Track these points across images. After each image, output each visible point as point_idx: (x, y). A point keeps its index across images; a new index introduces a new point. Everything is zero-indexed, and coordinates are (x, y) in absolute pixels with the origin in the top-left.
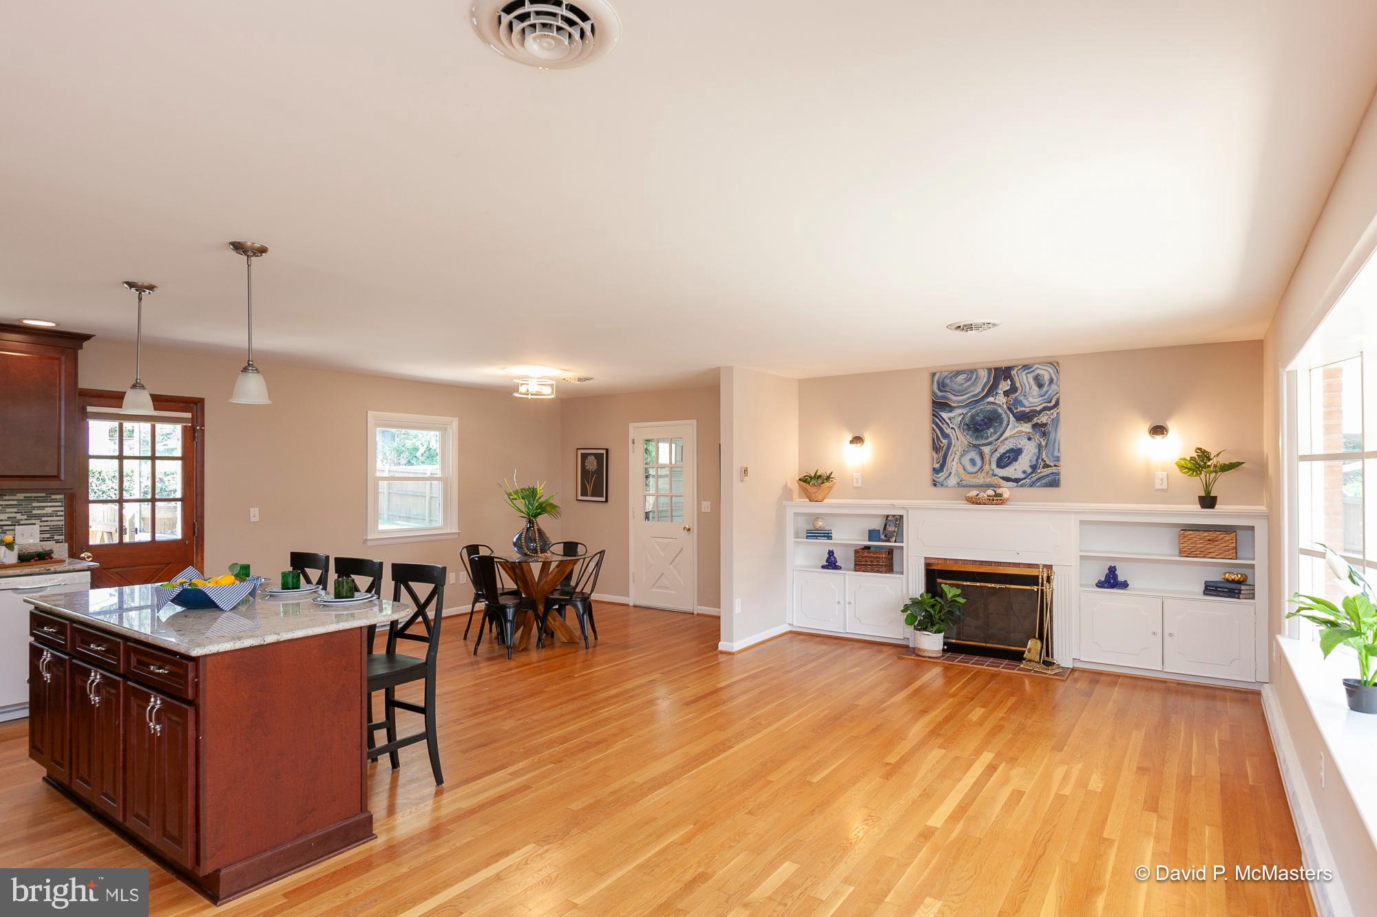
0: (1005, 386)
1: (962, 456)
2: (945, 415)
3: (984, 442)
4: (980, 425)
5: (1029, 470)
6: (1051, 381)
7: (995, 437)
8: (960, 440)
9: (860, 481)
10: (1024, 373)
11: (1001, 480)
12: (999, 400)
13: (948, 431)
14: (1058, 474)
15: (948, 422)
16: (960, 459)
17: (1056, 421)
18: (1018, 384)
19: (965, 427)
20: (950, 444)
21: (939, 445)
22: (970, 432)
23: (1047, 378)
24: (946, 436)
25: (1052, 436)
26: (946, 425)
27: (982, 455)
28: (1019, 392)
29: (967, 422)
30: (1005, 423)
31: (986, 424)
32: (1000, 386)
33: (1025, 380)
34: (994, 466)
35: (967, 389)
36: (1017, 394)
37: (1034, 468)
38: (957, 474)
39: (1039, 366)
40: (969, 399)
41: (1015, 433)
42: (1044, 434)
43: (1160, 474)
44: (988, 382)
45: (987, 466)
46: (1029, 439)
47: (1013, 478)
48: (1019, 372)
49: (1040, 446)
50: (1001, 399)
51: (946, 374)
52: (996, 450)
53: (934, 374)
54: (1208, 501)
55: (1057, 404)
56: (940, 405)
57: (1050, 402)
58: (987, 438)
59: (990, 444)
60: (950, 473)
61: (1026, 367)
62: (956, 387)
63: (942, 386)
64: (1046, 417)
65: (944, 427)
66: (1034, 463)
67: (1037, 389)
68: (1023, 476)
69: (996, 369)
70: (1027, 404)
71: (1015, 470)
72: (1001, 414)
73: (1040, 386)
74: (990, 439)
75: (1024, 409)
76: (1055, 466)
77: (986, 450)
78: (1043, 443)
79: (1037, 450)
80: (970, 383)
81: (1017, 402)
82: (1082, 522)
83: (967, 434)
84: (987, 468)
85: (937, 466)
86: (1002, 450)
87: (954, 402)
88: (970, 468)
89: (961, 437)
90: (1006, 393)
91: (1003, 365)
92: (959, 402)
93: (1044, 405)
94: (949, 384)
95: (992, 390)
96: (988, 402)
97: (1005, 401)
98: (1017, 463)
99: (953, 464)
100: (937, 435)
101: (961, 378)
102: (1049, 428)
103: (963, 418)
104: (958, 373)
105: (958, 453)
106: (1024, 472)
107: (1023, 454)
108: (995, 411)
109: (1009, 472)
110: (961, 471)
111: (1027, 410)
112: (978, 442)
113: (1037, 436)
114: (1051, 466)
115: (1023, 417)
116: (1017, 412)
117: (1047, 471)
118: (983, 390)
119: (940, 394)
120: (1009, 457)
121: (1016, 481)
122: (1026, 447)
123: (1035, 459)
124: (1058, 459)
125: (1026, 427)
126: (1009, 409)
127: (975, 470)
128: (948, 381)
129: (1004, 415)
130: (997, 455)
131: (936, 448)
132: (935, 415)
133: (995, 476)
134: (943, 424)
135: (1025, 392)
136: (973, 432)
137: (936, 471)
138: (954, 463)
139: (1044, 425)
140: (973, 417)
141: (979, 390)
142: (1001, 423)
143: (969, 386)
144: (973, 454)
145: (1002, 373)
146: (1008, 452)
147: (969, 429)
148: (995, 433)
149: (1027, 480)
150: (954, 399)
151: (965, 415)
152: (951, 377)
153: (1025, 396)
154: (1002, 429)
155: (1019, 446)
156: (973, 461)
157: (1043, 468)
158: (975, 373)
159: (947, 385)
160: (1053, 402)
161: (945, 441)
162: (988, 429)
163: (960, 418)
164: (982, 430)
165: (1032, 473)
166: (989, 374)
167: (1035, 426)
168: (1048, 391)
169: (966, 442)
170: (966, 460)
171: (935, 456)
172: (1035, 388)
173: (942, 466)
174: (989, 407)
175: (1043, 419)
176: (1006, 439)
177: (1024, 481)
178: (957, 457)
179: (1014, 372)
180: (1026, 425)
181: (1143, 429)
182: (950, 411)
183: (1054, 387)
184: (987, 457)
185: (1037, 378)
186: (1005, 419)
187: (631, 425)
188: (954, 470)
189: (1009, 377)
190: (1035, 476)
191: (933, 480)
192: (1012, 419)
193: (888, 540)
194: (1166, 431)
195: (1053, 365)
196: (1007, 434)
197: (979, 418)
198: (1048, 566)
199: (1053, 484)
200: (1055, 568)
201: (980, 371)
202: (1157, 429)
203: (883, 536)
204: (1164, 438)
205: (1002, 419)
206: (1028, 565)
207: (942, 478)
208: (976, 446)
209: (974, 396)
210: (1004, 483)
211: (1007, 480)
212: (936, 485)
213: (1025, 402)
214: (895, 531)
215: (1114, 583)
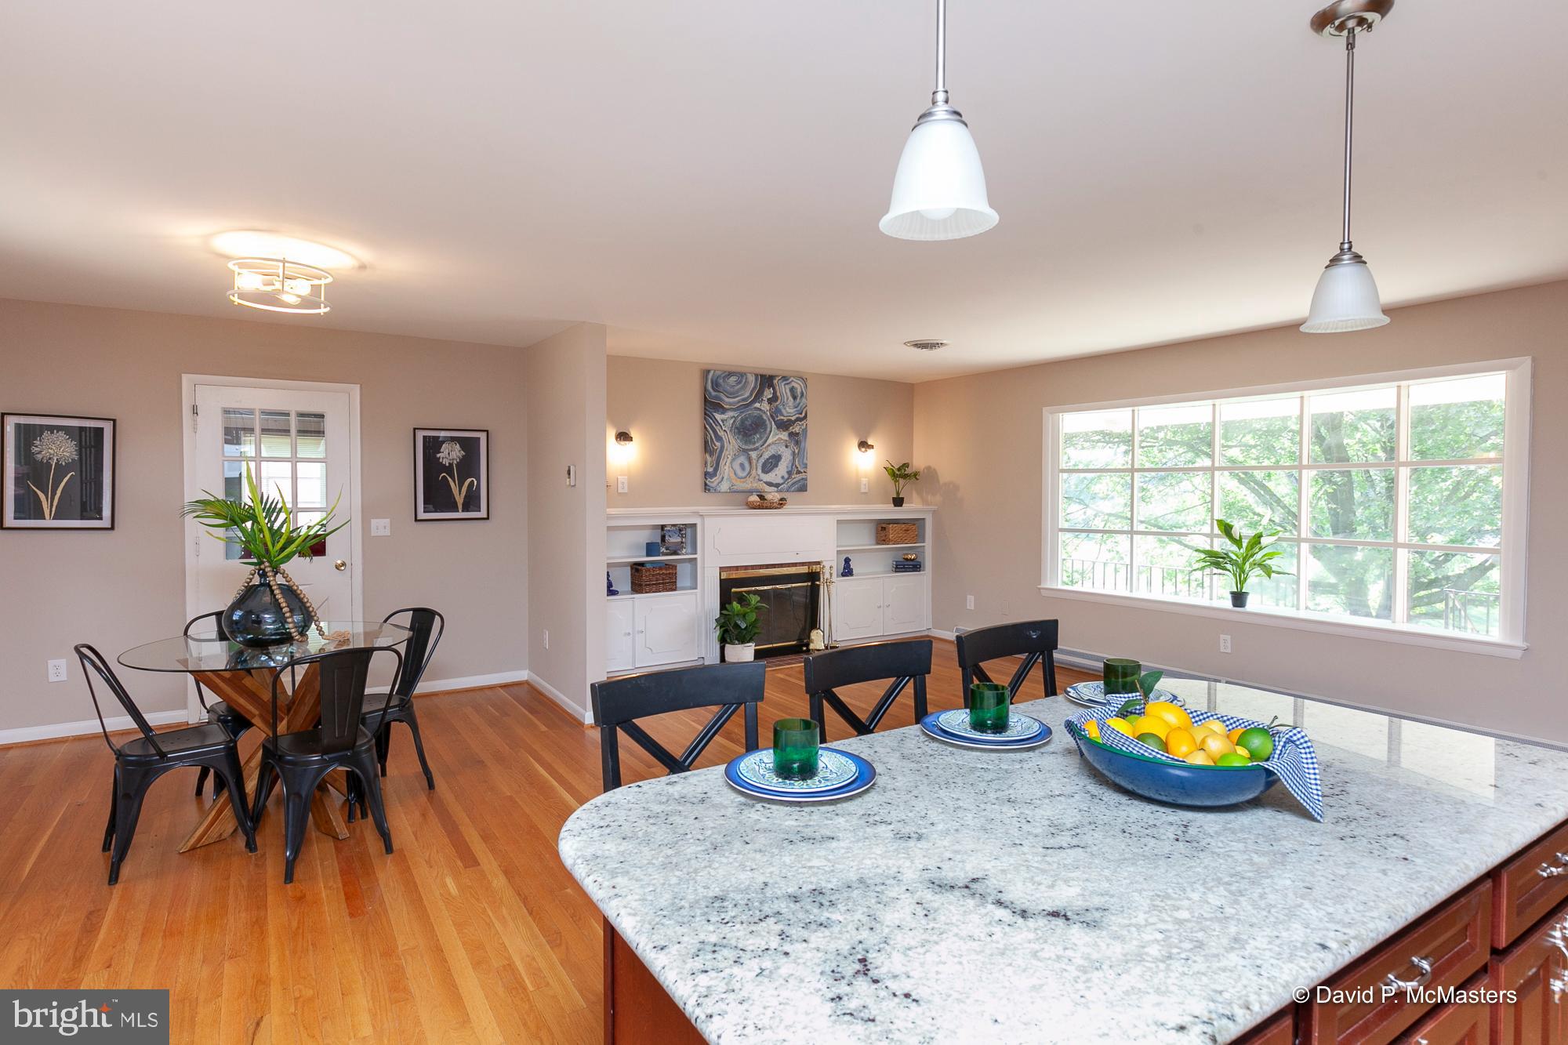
0: (768, 394)
1: (733, 460)
2: (718, 417)
3: (752, 447)
4: (749, 430)
5: (786, 476)
6: (802, 394)
7: (761, 442)
8: (731, 443)
9: (626, 487)
10: (783, 384)
11: (764, 485)
13: (721, 433)
14: (806, 479)
15: (722, 424)
16: (731, 463)
17: (805, 431)
18: (778, 394)
19: (736, 431)
20: (722, 447)
21: (713, 448)
22: (740, 436)
23: (799, 390)
24: (719, 439)
25: (803, 444)
26: (719, 427)
27: (750, 459)
28: (779, 401)
29: (738, 426)
30: (769, 430)
31: (753, 429)
32: (765, 393)
33: (783, 390)
34: (760, 471)
35: (738, 391)
36: (778, 403)
37: (790, 473)
38: (729, 479)
39: (794, 380)
40: (739, 402)
41: (776, 440)
42: (797, 443)
43: (864, 480)
44: (755, 388)
45: (754, 471)
46: (787, 447)
47: (774, 482)
48: (779, 382)
49: (794, 452)
50: (765, 406)
51: (719, 373)
52: (761, 456)
53: (709, 371)
54: (898, 502)
55: (806, 417)
56: (711, 406)
57: (801, 414)
58: (754, 443)
59: (755, 449)
60: (723, 478)
61: (785, 378)
62: (728, 388)
63: (716, 385)
64: (798, 427)
65: (717, 429)
66: (790, 469)
67: (792, 400)
68: (781, 481)
69: (762, 376)
70: (785, 414)
71: (776, 475)
72: (764, 421)
73: (795, 398)
74: (757, 445)
75: (782, 418)
76: (805, 472)
77: (754, 455)
78: (796, 451)
79: (792, 457)
80: (740, 386)
81: (778, 411)
82: (839, 522)
83: (738, 438)
84: (753, 473)
85: (710, 470)
86: (766, 456)
87: (727, 404)
88: (741, 474)
89: (733, 441)
90: (770, 401)
91: (768, 373)
92: (730, 404)
93: (797, 416)
94: (723, 384)
95: (758, 397)
96: (755, 408)
97: (768, 408)
98: (777, 469)
99: (726, 469)
100: (711, 437)
101: (733, 379)
102: (801, 437)
103: (734, 422)
104: (730, 374)
105: (730, 457)
106: (783, 477)
107: (782, 460)
108: (760, 418)
109: (770, 477)
110: (732, 475)
111: (785, 419)
112: (747, 447)
113: (792, 445)
114: (802, 473)
115: (783, 426)
116: (777, 420)
117: (799, 477)
118: (751, 395)
119: (714, 393)
120: (771, 462)
121: (777, 485)
122: (784, 454)
123: (791, 465)
124: (806, 466)
125: (784, 436)
126: (771, 416)
127: (744, 474)
128: (721, 381)
129: (768, 422)
130: (762, 460)
131: (707, 448)
132: (706, 415)
133: (761, 480)
134: (716, 426)
135: (784, 402)
136: (743, 436)
137: (706, 474)
138: (726, 467)
139: (798, 434)
140: (743, 421)
141: (747, 394)
142: (765, 430)
143: (740, 389)
144: (742, 459)
145: (766, 381)
146: (771, 457)
147: (739, 433)
148: (761, 438)
149: (784, 485)
150: (727, 401)
151: (736, 418)
152: (724, 378)
153: (784, 405)
154: (766, 436)
155: (779, 453)
156: (742, 466)
157: (796, 474)
158: (744, 377)
159: (720, 385)
160: (803, 414)
161: (718, 444)
162: (755, 434)
163: (732, 421)
164: (750, 435)
165: (788, 479)
166: (756, 380)
167: (791, 435)
168: (799, 404)
169: (737, 447)
170: (736, 465)
171: (709, 459)
172: (791, 398)
173: (716, 469)
174: (756, 413)
175: (796, 429)
176: (769, 445)
177: (782, 486)
178: (729, 461)
179: (775, 382)
180: (784, 433)
181: (855, 443)
182: (723, 413)
183: (804, 400)
184: (754, 462)
185: (792, 390)
186: (769, 426)
187: (186, 379)
188: (726, 474)
189: (771, 385)
190: (791, 482)
191: (706, 484)
192: (774, 426)
193: (675, 553)
194: (872, 447)
195: (804, 380)
196: (770, 441)
197: (748, 423)
198: (818, 563)
199: (803, 488)
200: (824, 563)
201: (749, 376)
202: (863, 445)
203: (663, 550)
204: (870, 451)
205: (766, 425)
206: (803, 564)
207: (715, 483)
208: (745, 451)
209: (744, 400)
210: (767, 488)
211: (770, 484)
212: (709, 490)
213: (783, 411)
214: (682, 542)
215: (847, 571)
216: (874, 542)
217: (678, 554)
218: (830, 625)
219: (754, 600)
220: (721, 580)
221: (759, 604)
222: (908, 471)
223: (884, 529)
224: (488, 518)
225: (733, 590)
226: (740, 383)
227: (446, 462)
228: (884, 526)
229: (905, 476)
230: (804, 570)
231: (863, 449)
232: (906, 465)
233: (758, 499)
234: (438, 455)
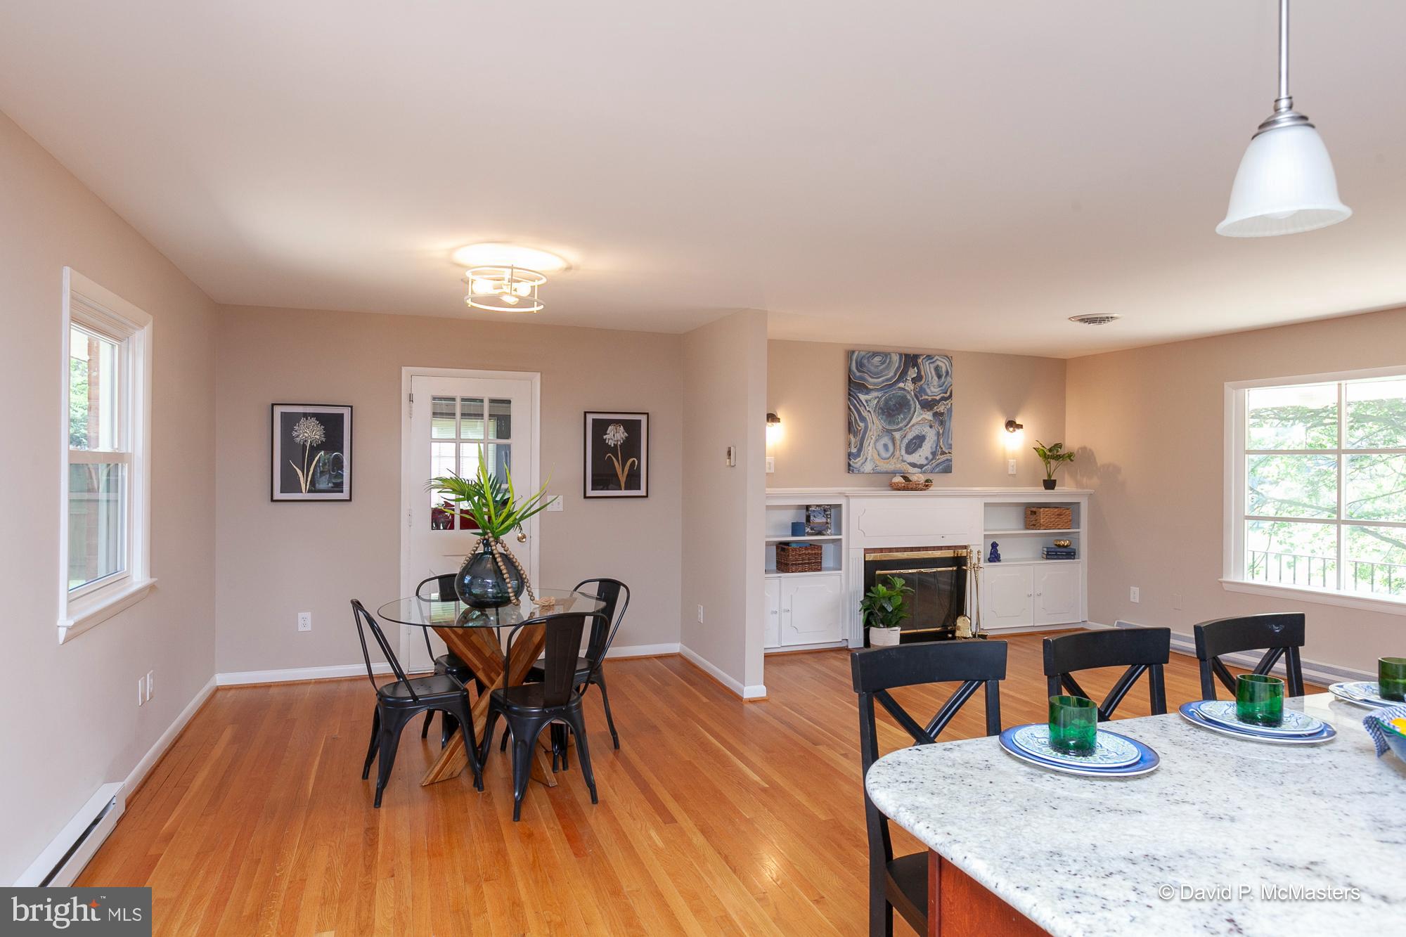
0: (912, 373)
1: (877, 440)
2: (863, 397)
3: (895, 427)
4: (893, 411)
5: (930, 457)
6: (947, 373)
7: (904, 423)
8: (875, 424)
9: (772, 466)
10: (927, 363)
11: (908, 466)
12: (908, 386)
13: (865, 414)
14: (951, 461)
15: (866, 405)
16: (875, 443)
17: (950, 410)
18: (923, 373)
19: (880, 411)
20: (866, 427)
21: (857, 429)
22: (884, 417)
23: (944, 370)
24: (863, 419)
25: (947, 426)
26: (863, 408)
27: (893, 440)
28: (924, 380)
29: (882, 406)
30: (913, 410)
31: (897, 409)
32: (909, 373)
33: (928, 369)
34: (903, 452)
35: (882, 371)
36: (922, 382)
37: (934, 454)
38: (873, 459)
39: (939, 359)
40: (883, 382)
41: (920, 419)
42: (942, 423)
43: (1012, 462)
44: (899, 367)
45: (898, 452)
46: (931, 427)
47: (918, 463)
48: (924, 361)
49: (938, 432)
50: (909, 386)
51: (863, 353)
52: (905, 437)
53: (853, 352)
54: (1050, 484)
55: (951, 396)
56: (854, 386)
57: (946, 393)
58: (898, 424)
59: (899, 430)
60: (867, 459)
61: (929, 357)
62: (872, 368)
63: (860, 365)
64: (943, 407)
65: (861, 409)
66: (934, 450)
67: (937, 379)
68: (925, 462)
69: (906, 355)
70: (930, 394)
71: (920, 456)
72: (909, 401)
73: (939, 377)
74: (901, 425)
75: (927, 397)
76: (950, 453)
77: (897, 435)
78: (941, 431)
79: (936, 438)
80: (884, 366)
81: (922, 391)
82: (986, 505)
83: (882, 418)
84: (897, 453)
85: (854, 450)
86: (910, 436)
87: (871, 384)
88: (884, 455)
89: (876, 421)
90: (914, 381)
91: (912, 352)
92: (875, 384)
93: (942, 395)
94: (867, 364)
95: (902, 376)
96: (899, 388)
97: (912, 388)
98: (921, 449)
99: (869, 450)
100: (855, 418)
101: (877, 359)
102: (946, 418)
103: (878, 402)
104: (875, 354)
105: (874, 438)
106: (927, 458)
107: (926, 441)
108: (904, 398)
109: (914, 458)
110: (876, 456)
111: (930, 398)
112: (890, 428)
113: (937, 425)
114: (946, 453)
115: (928, 405)
116: (922, 400)
117: (943, 458)
118: (895, 374)
119: (858, 374)
120: (915, 443)
121: (921, 466)
122: (928, 435)
123: (935, 445)
124: (950, 447)
125: (928, 416)
126: (916, 395)
127: (888, 455)
128: (865, 361)
129: (912, 402)
130: (906, 441)
131: (850, 428)
132: (851, 395)
133: (904, 461)
134: (860, 406)
135: (928, 381)
136: (887, 417)
137: (850, 455)
138: (870, 448)
139: (942, 414)
140: (887, 401)
141: (892, 374)
142: (910, 409)
143: (884, 369)
144: (886, 440)
145: (911, 360)
146: (914, 438)
147: (883, 413)
148: (905, 419)
149: (929, 466)
150: (871, 381)
151: (880, 398)
152: (868, 358)
153: (928, 385)
154: (910, 416)
155: (923, 433)
156: (885, 446)
157: (941, 454)
158: (889, 357)
159: (865, 366)
160: (948, 394)
161: (861, 424)
162: (899, 415)
163: (876, 402)
164: (894, 415)
165: (932, 460)
166: (901, 359)
167: (936, 415)
168: (944, 383)
169: (880, 427)
170: (880, 446)
171: (853, 440)
172: (935, 378)
173: (860, 450)
174: (900, 393)
175: (941, 408)
176: (913, 426)
177: (926, 467)
178: (872, 442)
179: (920, 361)
180: (928, 413)
181: (1001, 423)
182: (867, 394)
183: (949, 378)
184: (898, 442)
185: (937, 369)
186: (913, 406)
187: (405, 371)
188: (870, 455)
189: (915, 364)
190: (935, 463)
191: (849, 465)
192: (918, 406)
193: (820, 533)
194: (1021, 426)
195: (949, 359)
196: (913, 421)
197: (891, 403)
198: (965, 547)
199: (948, 470)
200: (971, 548)
201: (893, 355)
202: (1011, 424)
203: (808, 530)
204: (1019, 431)
205: (910, 406)
206: (949, 548)
207: (859, 464)
208: (889, 432)
209: (888, 380)
210: (911, 470)
211: (914, 465)
212: (853, 471)
213: (928, 391)
214: (827, 523)
215: (994, 557)
216: (1022, 526)
217: (824, 535)
218: (978, 613)
219: (899, 583)
220: (865, 561)
221: (904, 588)
222: (1061, 452)
223: (1034, 513)
224: (647, 496)
225: (878, 572)
226: (883, 364)
227: (611, 443)
228: (1034, 509)
229: (1058, 458)
230: (949, 554)
231: (1011, 429)
232: (1058, 446)
233: (902, 480)
234: (605, 437)
